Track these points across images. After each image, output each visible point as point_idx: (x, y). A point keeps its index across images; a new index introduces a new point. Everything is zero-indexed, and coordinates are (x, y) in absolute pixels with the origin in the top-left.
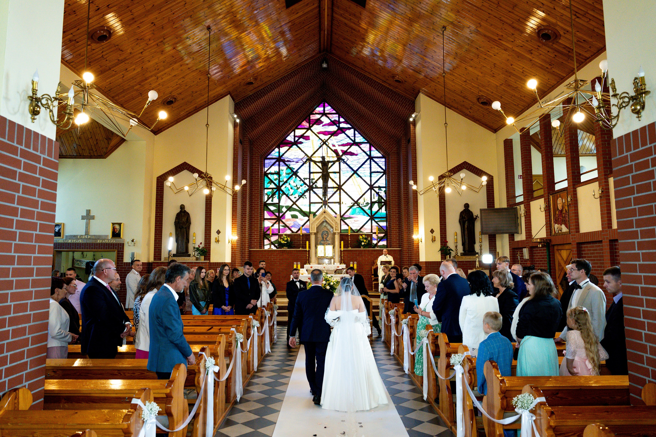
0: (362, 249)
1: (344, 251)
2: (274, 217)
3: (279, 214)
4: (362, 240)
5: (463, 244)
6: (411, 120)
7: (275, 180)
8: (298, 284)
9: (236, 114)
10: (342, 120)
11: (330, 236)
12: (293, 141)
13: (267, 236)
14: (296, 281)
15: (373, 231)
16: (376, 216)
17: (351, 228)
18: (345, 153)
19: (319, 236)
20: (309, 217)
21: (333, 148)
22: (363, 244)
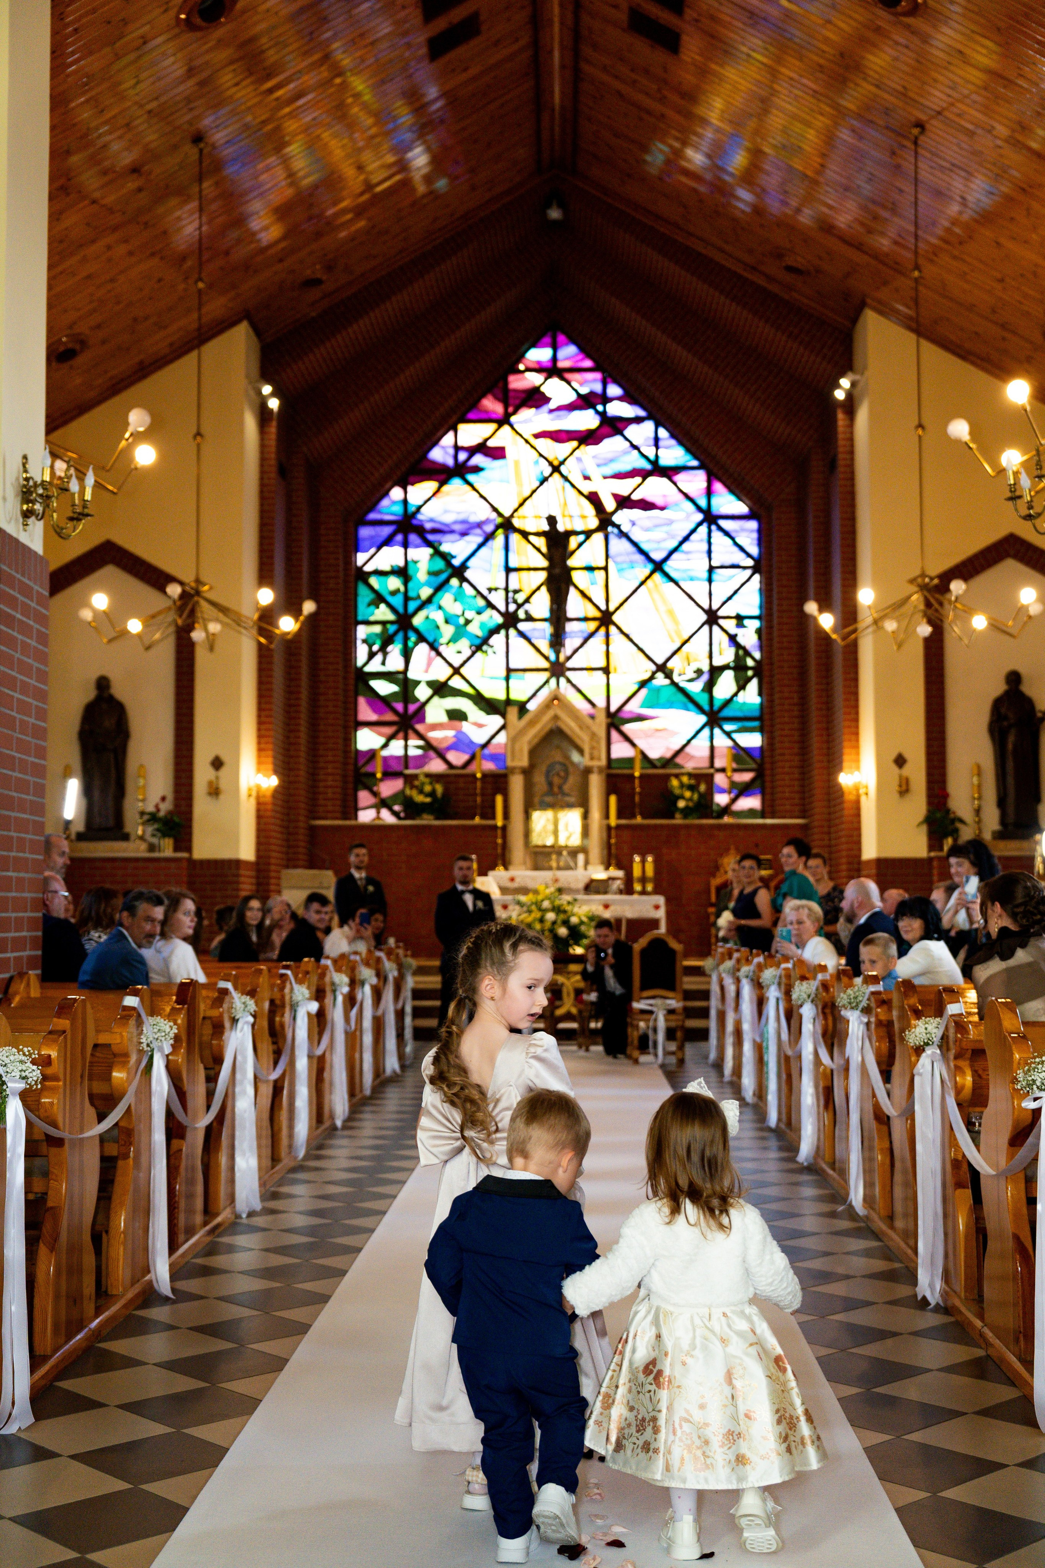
0: (678, 820)
1: (618, 827)
2: (390, 717)
3: (406, 708)
4: (677, 791)
5: (1001, 803)
6: (840, 395)
7: (394, 593)
8: (469, 899)
9: (268, 382)
10: (614, 390)
11: (573, 781)
12: (450, 462)
13: (365, 780)
14: (463, 892)
15: (718, 764)
16: (726, 713)
17: (643, 754)
18: (624, 502)
19: (539, 779)
20: (504, 716)
21: (587, 488)
22: (681, 804)
